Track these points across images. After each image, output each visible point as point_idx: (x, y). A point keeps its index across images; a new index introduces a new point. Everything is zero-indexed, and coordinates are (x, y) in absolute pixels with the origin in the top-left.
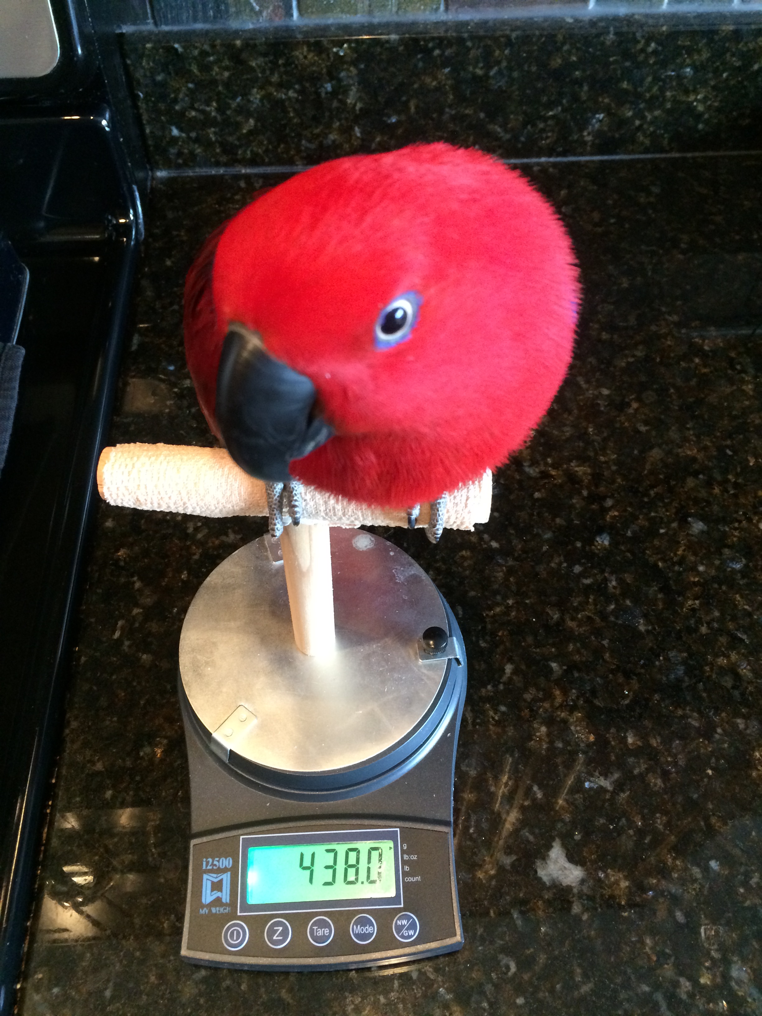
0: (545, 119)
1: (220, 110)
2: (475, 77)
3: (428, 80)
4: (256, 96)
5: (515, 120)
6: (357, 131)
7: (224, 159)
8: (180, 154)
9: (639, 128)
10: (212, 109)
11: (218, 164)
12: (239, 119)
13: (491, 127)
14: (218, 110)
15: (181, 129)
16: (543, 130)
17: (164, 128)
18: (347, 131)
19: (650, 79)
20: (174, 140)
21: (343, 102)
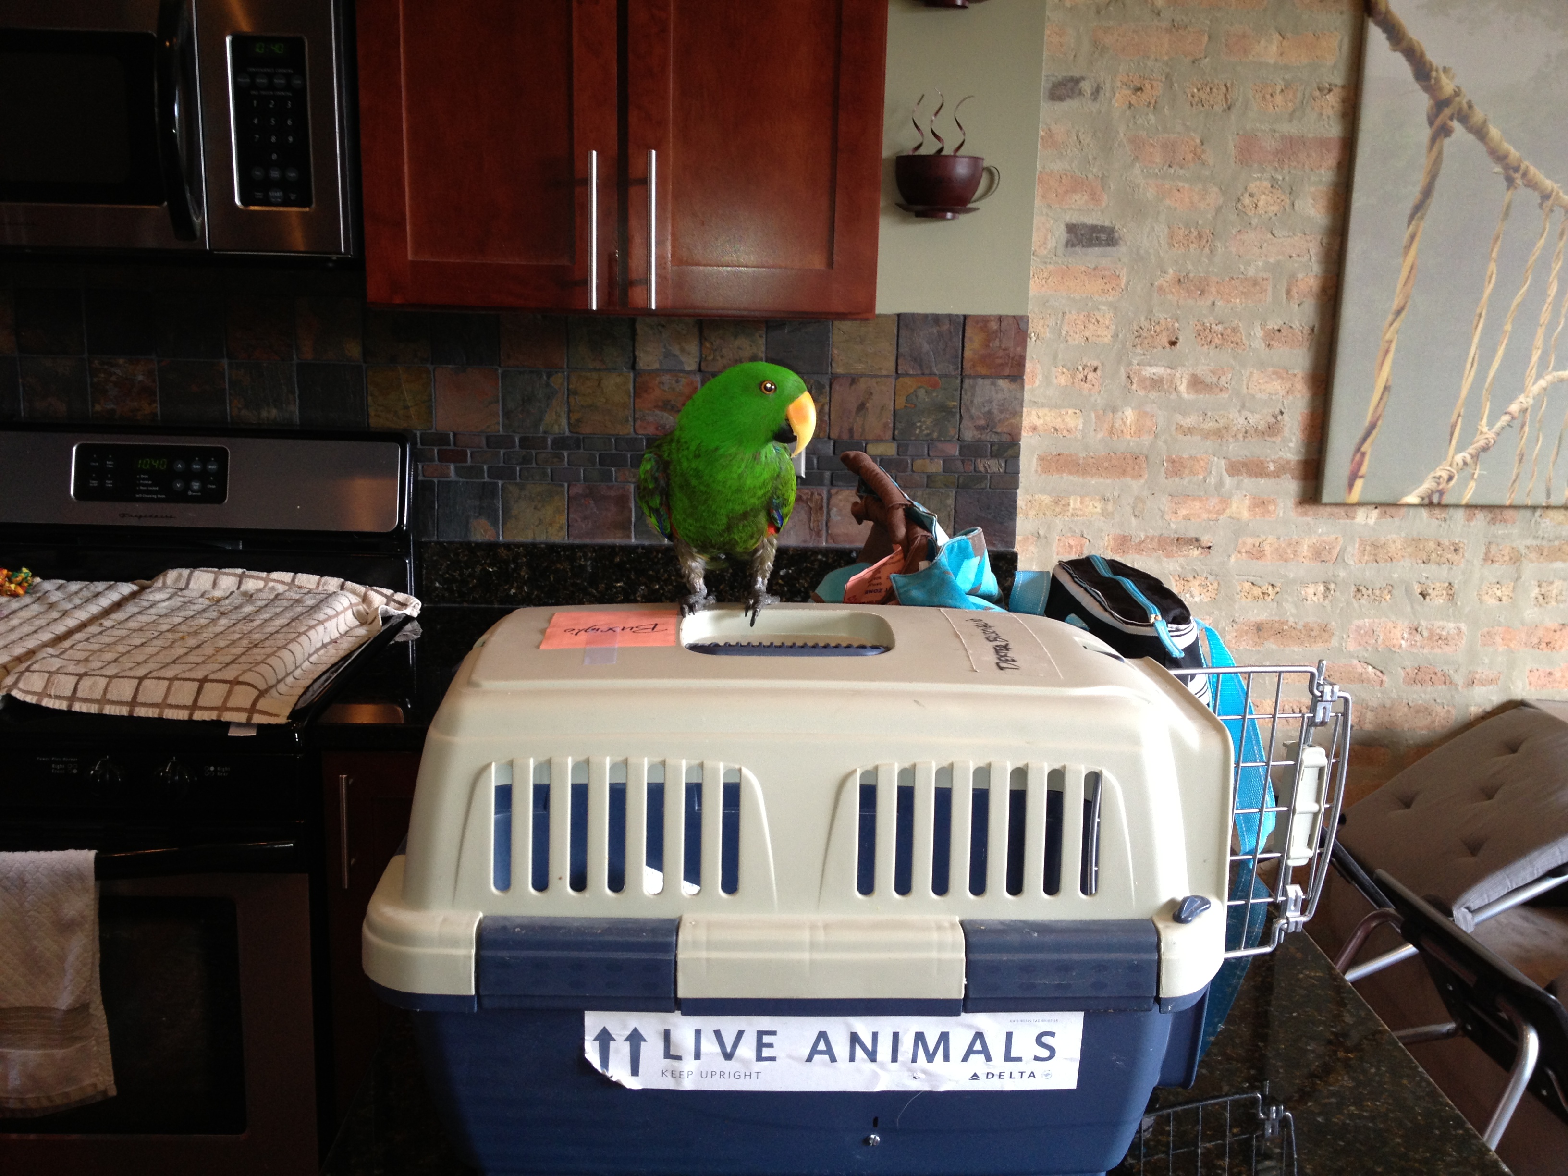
0: (616, 587)
1: (461, 574)
2: (580, 565)
3: (559, 566)
4: (478, 569)
5: (602, 586)
6: (526, 589)
7: (458, 600)
8: (437, 596)
9: (663, 594)
10: (457, 574)
11: (455, 602)
12: (469, 579)
13: (590, 590)
14: (459, 575)
15: (440, 583)
16: (616, 593)
17: (433, 582)
18: (520, 588)
19: (662, 570)
20: (437, 588)
21: (519, 574)
